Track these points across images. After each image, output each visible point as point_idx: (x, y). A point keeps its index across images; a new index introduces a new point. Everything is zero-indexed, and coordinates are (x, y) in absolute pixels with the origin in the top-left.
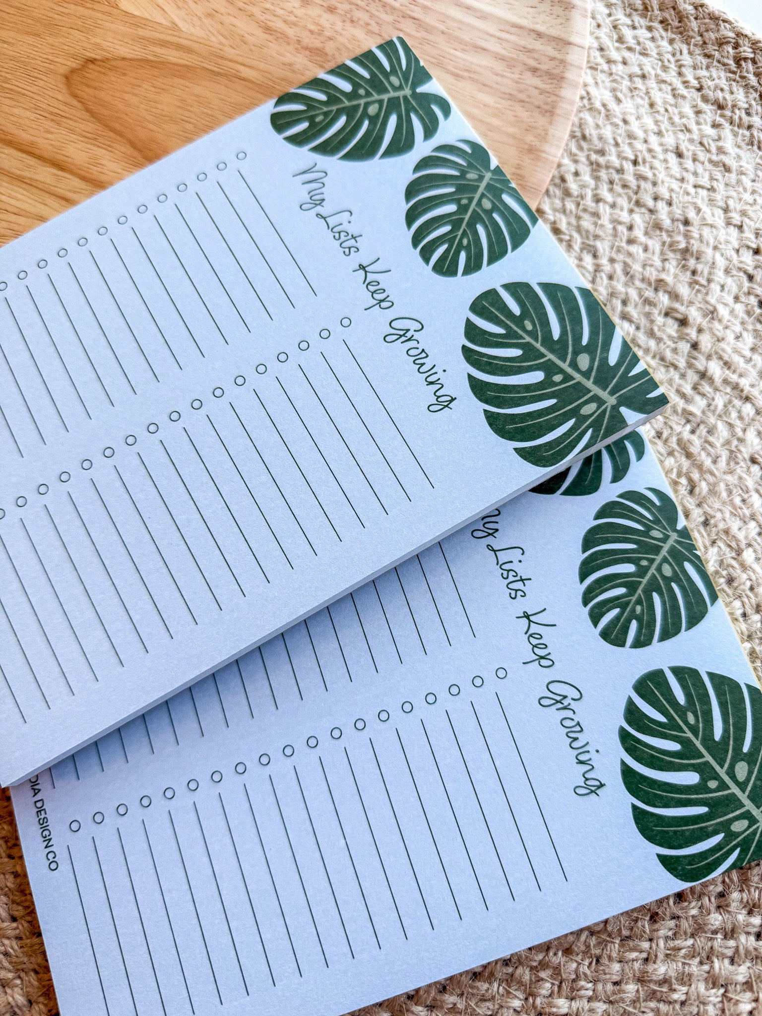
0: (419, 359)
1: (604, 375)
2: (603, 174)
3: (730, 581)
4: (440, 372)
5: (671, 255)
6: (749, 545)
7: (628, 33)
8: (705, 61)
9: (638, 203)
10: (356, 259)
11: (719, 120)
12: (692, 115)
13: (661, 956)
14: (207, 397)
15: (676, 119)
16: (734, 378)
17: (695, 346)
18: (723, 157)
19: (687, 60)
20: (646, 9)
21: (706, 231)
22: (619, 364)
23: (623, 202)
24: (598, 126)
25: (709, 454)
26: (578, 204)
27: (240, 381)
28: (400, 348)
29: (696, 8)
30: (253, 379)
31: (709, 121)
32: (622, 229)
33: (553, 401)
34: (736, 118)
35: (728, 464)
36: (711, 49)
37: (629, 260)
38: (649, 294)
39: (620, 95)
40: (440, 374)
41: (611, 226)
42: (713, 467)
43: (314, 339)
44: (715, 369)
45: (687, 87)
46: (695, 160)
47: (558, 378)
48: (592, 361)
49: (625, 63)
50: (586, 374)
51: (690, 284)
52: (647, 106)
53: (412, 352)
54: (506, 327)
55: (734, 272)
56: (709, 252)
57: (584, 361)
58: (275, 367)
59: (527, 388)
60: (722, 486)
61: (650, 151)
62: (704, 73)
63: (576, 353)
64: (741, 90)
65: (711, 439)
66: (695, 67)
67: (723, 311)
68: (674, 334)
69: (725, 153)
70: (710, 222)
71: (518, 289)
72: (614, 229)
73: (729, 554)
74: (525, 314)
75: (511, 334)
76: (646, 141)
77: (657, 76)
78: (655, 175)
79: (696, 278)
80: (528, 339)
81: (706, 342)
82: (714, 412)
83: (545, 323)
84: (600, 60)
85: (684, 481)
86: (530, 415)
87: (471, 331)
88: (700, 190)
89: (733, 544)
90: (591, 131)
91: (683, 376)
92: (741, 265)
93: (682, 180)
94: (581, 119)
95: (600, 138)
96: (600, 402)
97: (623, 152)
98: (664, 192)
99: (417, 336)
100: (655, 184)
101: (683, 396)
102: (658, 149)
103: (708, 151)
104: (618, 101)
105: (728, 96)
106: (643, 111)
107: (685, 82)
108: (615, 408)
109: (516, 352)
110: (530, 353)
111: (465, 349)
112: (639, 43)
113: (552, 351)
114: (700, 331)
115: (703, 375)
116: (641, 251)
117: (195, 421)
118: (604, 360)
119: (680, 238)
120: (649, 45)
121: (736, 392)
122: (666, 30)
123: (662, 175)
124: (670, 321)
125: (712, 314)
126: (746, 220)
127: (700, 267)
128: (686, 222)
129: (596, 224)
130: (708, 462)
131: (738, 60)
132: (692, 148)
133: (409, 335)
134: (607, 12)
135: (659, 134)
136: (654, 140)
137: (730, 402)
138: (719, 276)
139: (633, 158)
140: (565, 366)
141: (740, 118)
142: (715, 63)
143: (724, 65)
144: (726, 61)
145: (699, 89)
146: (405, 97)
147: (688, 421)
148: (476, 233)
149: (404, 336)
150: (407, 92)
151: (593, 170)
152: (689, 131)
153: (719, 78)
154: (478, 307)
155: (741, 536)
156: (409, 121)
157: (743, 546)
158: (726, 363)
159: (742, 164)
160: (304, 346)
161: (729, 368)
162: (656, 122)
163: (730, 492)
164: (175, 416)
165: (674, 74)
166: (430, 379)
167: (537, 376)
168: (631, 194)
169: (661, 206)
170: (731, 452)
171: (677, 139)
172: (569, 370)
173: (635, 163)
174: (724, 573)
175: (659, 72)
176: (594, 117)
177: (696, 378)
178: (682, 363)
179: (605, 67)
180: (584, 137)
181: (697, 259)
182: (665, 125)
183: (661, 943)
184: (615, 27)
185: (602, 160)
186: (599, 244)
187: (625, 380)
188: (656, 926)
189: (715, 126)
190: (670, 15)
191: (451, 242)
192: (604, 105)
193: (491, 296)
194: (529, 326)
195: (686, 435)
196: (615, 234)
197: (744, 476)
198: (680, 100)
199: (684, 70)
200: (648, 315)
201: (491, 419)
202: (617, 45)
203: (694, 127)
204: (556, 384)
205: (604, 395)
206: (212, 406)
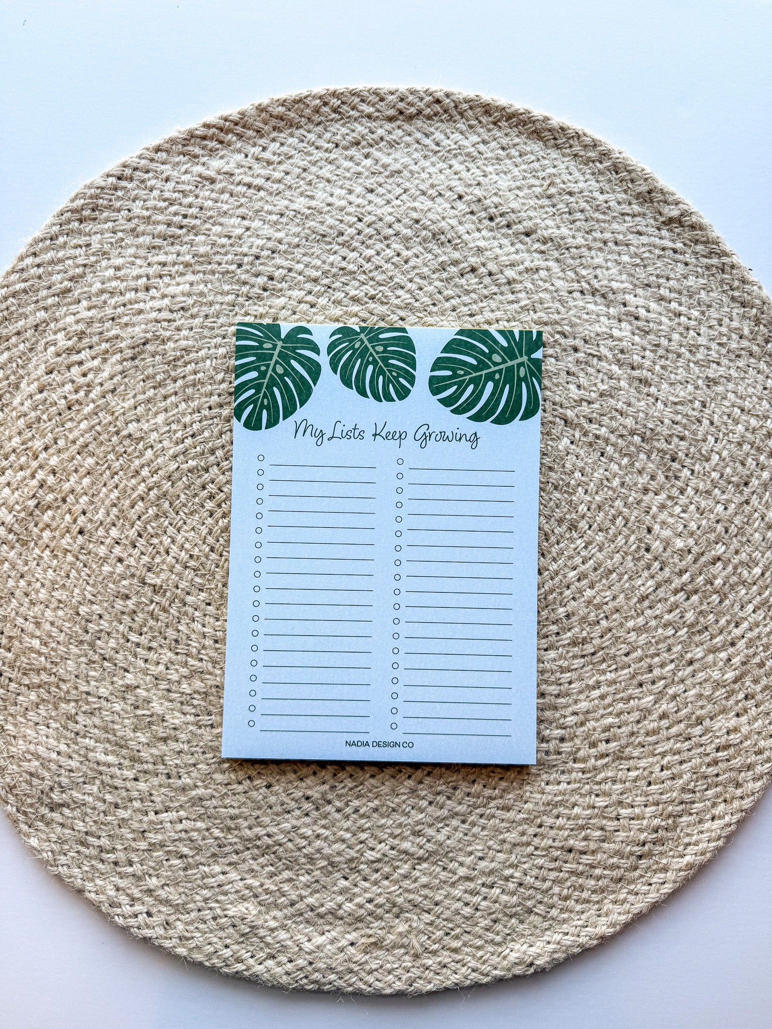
0: (443, 437)
1: (510, 353)
2: (355, 244)
3: (622, 352)
4: (457, 431)
5: (430, 245)
6: (611, 328)
7: (267, 155)
8: (320, 128)
9: (386, 238)
10: (368, 435)
11: (366, 151)
12: (351, 164)
13: (765, 511)
14: (397, 555)
15: (348, 175)
16: (521, 267)
17: (490, 274)
18: (389, 168)
19: (312, 137)
20: (258, 131)
21: (430, 215)
22: (509, 342)
23: (379, 246)
24: (322, 223)
25: (552, 313)
26: (364, 272)
27: (398, 534)
28: (431, 443)
29: (283, 105)
30: (402, 527)
31: (362, 158)
32: (395, 259)
33: (508, 386)
34: (371, 141)
35: (564, 307)
36: (317, 118)
37: (417, 271)
38: (445, 275)
39: (308, 193)
40: (459, 432)
41: (390, 265)
42: (560, 316)
43: (399, 483)
44: (510, 273)
45: (331, 152)
46: (380, 185)
47: (497, 376)
48: (499, 354)
49: (287, 173)
50: (504, 361)
51: (455, 249)
52: (327, 184)
53: (438, 438)
54: (455, 384)
55: (464, 219)
56: (443, 224)
57: (496, 358)
58: (402, 512)
59: (493, 394)
60: (573, 319)
61: (358, 206)
62: (328, 135)
63: (490, 359)
64: (356, 125)
65: (546, 306)
66: (320, 137)
67: (481, 243)
68: (476, 280)
69: (388, 165)
70: (426, 209)
71: (438, 364)
72: (393, 263)
73: (609, 342)
74: (453, 370)
75: (460, 384)
76: (350, 203)
77: (310, 162)
78: (375, 215)
79: (454, 243)
80: (468, 377)
81: (492, 266)
82: (532, 293)
83: (465, 363)
84: (275, 186)
85: (557, 336)
86: (507, 401)
87: (446, 402)
88: (401, 198)
89: (606, 336)
90: (322, 229)
91: (502, 293)
92: (463, 212)
93: (388, 202)
94: (309, 228)
95: (331, 227)
96: (522, 364)
97: (349, 221)
98: (390, 219)
99: (430, 431)
100: (381, 220)
101: (512, 302)
102: (360, 201)
103: (380, 173)
104: (312, 197)
105: (354, 135)
106: (328, 189)
107: (326, 150)
108: (530, 359)
109: (471, 388)
110: (475, 381)
111: (453, 411)
112: (279, 155)
113: (482, 370)
114: (484, 265)
115: (509, 283)
116: (416, 260)
117: (406, 569)
118: (502, 348)
119: (424, 233)
120: (284, 149)
121: (530, 273)
122: (282, 131)
123: (379, 212)
124: (467, 276)
125: (480, 250)
126: (437, 188)
127: (449, 236)
128: (417, 222)
129: (383, 272)
130: (556, 317)
131: (335, 111)
132: (372, 181)
133: (427, 434)
134: (243, 155)
135: (350, 192)
136: (352, 198)
137: (533, 280)
138: (461, 229)
139: (356, 219)
140: (493, 369)
141: (373, 140)
142: (327, 124)
143: (332, 120)
144: (330, 117)
145: (337, 146)
146: (282, 347)
147: (528, 310)
148: (393, 365)
149: (426, 437)
150: (280, 344)
151: (348, 247)
152: (359, 174)
153: (338, 129)
154: (435, 391)
155: (604, 329)
156: (300, 355)
157: (609, 332)
158: (510, 265)
159: (402, 161)
160: (399, 491)
161: (514, 266)
162: (341, 187)
163: (579, 318)
164: (397, 577)
165: (315, 151)
166: (458, 438)
167: (490, 386)
168: (378, 237)
169: (397, 226)
170: (559, 300)
171: (361, 184)
172: (497, 368)
173: (360, 220)
174: (616, 352)
175: (308, 158)
176: (314, 220)
177: (507, 287)
178: (496, 289)
179: (282, 187)
180: (324, 236)
181: (443, 233)
182: (347, 184)
183: (760, 507)
184: (257, 159)
185: (345, 238)
186: (396, 280)
187: (519, 345)
188: (751, 504)
189: (367, 156)
190: (274, 122)
191: (390, 381)
192: (309, 208)
193: (432, 380)
194: (462, 372)
195: (535, 317)
196: (396, 266)
197: (575, 303)
198: (336, 162)
199: (316, 144)
200: (456, 285)
201: (497, 421)
202: (271, 167)
203: (359, 169)
204: (500, 379)
205: (519, 360)
206: (403, 556)
